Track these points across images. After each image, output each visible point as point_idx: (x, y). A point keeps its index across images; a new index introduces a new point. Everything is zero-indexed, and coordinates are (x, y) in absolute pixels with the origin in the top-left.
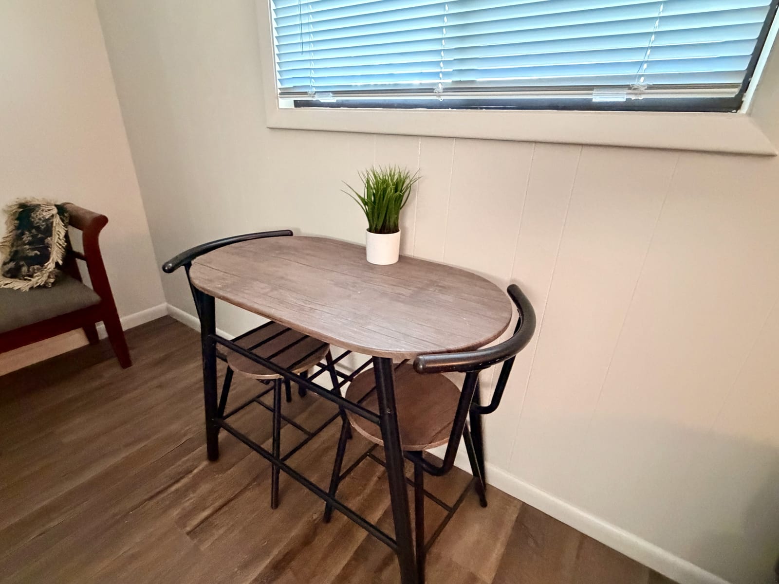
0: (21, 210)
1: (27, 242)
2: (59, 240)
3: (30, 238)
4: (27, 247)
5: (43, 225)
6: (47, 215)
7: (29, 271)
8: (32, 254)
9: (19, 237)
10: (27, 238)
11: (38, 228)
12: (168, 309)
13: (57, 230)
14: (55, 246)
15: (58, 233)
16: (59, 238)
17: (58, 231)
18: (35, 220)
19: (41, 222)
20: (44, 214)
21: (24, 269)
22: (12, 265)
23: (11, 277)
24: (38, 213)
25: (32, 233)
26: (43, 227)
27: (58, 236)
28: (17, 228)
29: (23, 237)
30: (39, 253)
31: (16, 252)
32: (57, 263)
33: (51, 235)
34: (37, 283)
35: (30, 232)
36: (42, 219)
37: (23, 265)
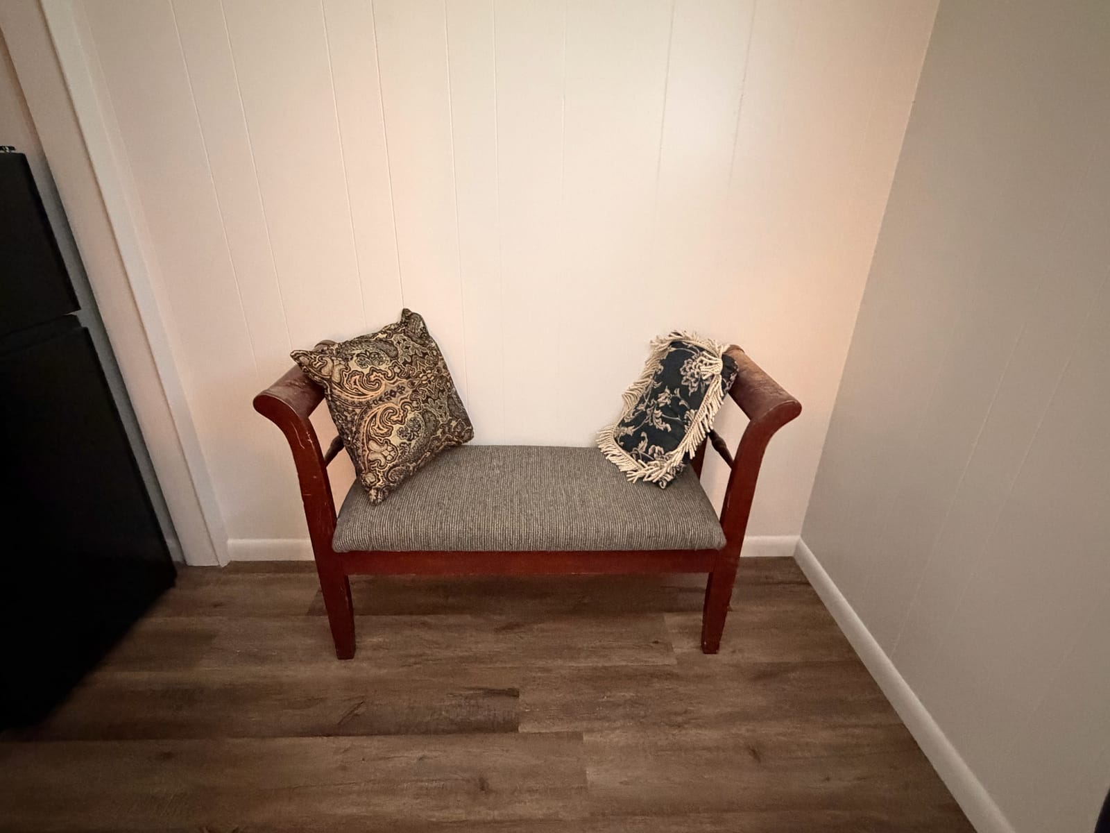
0: (673, 349)
1: (661, 405)
2: (705, 419)
3: (669, 402)
4: (659, 413)
5: (692, 387)
6: (706, 371)
7: (647, 451)
8: (661, 426)
9: (655, 394)
10: (664, 399)
11: (684, 390)
12: (798, 547)
13: (710, 400)
14: (696, 427)
15: (710, 407)
16: (707, 416)
17: (711, 404)
18: (686, 375)
19: (693, 380)
20: (703, 368)
21: (643, 445)
22: (630, 430)
23: (623, 447)
24: (694, 363)
25: (673, 393)
26: (692, 391)
27: (706, 412)
28: (658, 377)
29: (660, 395)
30: (670, 429)
31: (644, 414)
32: (687, 455)
33: (697, 407)
34: (649, 476)
35: (672, 392)
36: (696, 376)
37: (643, 439)
